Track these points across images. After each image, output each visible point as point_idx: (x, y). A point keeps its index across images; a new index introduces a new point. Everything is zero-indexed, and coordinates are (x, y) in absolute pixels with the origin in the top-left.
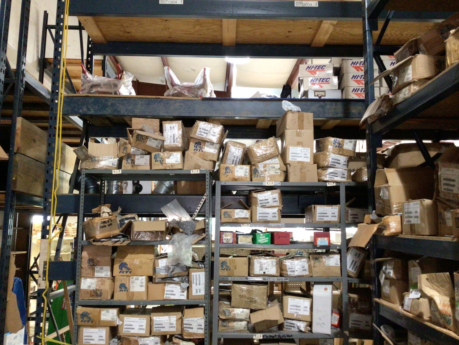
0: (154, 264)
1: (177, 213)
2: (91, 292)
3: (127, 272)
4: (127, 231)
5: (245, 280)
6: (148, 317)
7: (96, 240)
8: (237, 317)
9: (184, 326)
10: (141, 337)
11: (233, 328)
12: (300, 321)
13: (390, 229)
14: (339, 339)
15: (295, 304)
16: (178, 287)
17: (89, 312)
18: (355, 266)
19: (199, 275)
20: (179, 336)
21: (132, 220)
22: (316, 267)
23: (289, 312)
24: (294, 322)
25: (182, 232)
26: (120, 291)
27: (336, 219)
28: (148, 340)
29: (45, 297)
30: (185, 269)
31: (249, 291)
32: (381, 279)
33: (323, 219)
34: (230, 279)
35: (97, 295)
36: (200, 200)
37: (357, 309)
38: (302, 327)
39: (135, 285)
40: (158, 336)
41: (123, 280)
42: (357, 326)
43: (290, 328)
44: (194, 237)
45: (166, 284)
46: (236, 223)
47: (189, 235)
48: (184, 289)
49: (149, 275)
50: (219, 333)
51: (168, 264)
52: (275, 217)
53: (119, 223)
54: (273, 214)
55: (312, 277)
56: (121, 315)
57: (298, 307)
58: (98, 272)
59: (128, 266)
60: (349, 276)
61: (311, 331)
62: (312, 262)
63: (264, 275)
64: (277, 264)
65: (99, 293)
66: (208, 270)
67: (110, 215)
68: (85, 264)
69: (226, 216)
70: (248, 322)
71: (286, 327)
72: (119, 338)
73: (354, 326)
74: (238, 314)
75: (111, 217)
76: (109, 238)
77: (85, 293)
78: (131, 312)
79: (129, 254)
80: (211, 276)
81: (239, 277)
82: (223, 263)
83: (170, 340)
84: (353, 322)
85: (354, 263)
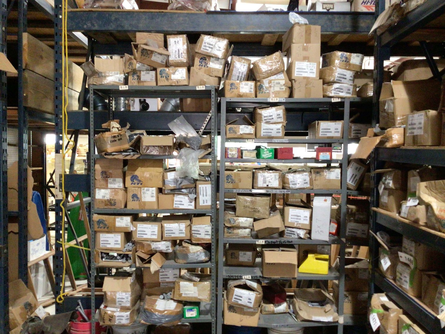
0: (163, 177)
1: (184, 129)
2: (105, 201)
3: (138, 184)
4: (136, 146)
5: (249, 192)
6: (159, 224)
7: (107, 153)
8: (241, 225)
9: (193, 232)
10: (153, 241)
11: (237, 234)
12: (300, 229)
13: (392, 140)
14: (336, 245)
15: (295, 214)
16: (187, 198)
17: (104, 219)
18: (355, 179)
19: (206, 187)
20: (188, 241)
21: (141, 136)
22: (317, 180)
23: (290, 221)
24: (294, 230)
25: (189, 147)
26: (133, 200)
27: (339, 135)
28: (160, 244)
29: (63, 207)
30: (192, 182)
31: (252, 202)
32: (380, 189)
33: (326, 135)
34: (235, 191)
35: (111, 204)
36: (206, 117)
37: (354, 219)
38: (301, 234)
39: (146, 195)
40: (169, 241)
41: (135, 191)
42: (353, 234)
43: (291, 235)
44: (201, 152)
45: (175, 195)
46: (241, 138)
47: (195, 150)
48: (192, 199)
49: (159, 187)
50: (225, 239)
51: (176, 177)
52: (279, 132)
53: (128, 138)
54: (277, 129)
55: (312, 189)
56: (134, 222)
57: (298, 216)
58: (111, 183)
59: (139, 178)
60: (348, 189)
61: (310, 238)
62: (314, 175)
63: (267, 187)
64: (279, 178)
65: (113, 202)
66: (214, 182)
67: (119, 130)
68: (98, 176)
69: (231, 131)
70: (251, 230)
71: (287, 234)
72: (134, 243)
73: (350, 234)
74: (242, 223)
75: (120, 132)
76: (120, 152)
77: (101, 202)
78: (143, 220)
79: (139, 168)
80: (217, 188)
81: (243, 189)
82: (228, 177)
83: (180, 244)
84: (350, 231)
85: (354, 176)
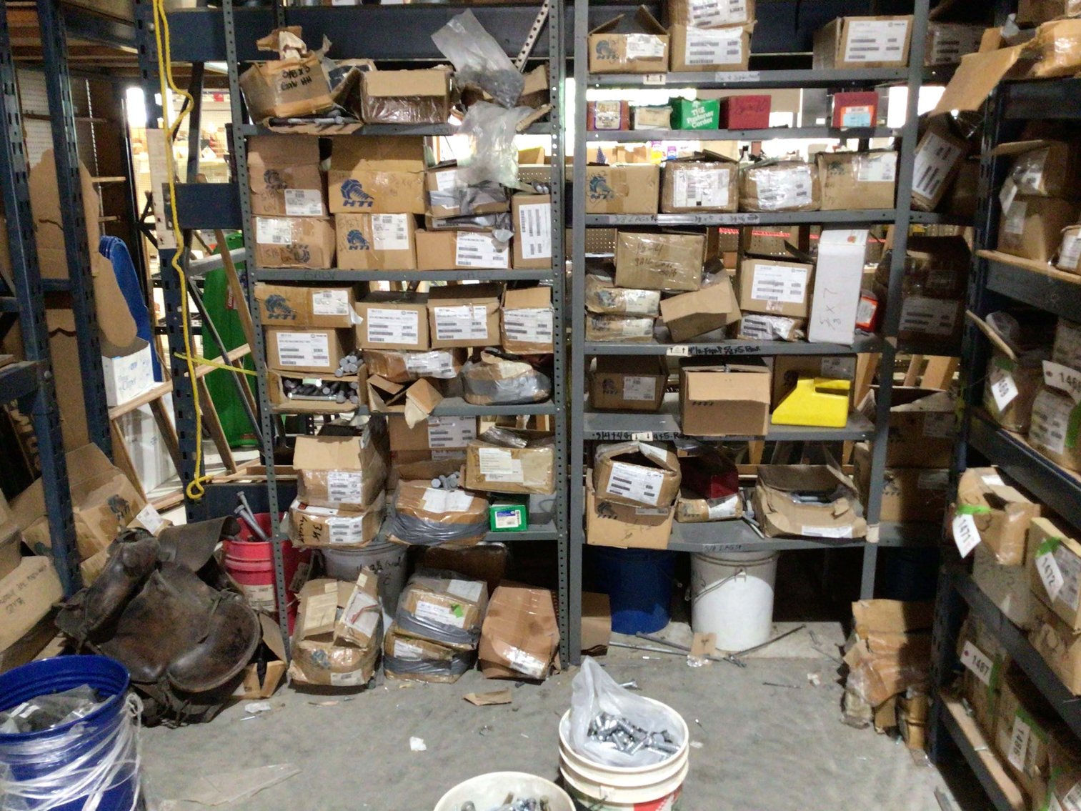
0: (425, 183)
1: (475, 49)
2: (282, 250)
3: (362, 204)
4: (351, 99)
5: (651, 222)
6: (421, 307)
7: (276, 121)
8: (629, 309)
9: (507, 327)
10: (408, 351)
11: (620, 332)
12: (779, 316)
13: (1053, 56)
14: (869, 355)
15: (770, 279)
16: (488, 240)
17: (283, 296)
18: (933, 182)
19: (537, 211)
20: (495, 350)
21: (362, 72)
22: (833, 185)
23: (754, 296)
24: (764, 319)
25: (490, 101)
26: (351, 248)
27: (897, 57)
28: (425, 359)
29: (179, 269)
30: (502, 196)
31: (657, 248)
32: (1006, 200)
33: (863, 57)
34: (612, 220)
35: (298, 259)
36: (533, 18)
37: (924, 287)
38: (783, 329)
39: (384, 234)
40: (447, 350)
41: (354, 223)
42: (920, 326)
43: (755, 332)
44: (521, 113)
45: (459, 233)
46: (631, 75)
47: (507, 109)
48: (502, 244)
49: (415, 212)
50: (587, 344)
51: (459, 183)
52: (735, 52)
53: (328, 79)
54: (730, 44)
55: (818, 210)
56: (358, 304)
57: (777, 284)
58: (293, 203)
59: (364, 189)
60: (914, 208)
61: (805, 339)
62: (823, 173)
63: (699, 209)
64: (731, 181)
65: (301, 252)
66: (557, 197)
67: (302, 56)
68: (259, 184)
69: (604, 53)
70: (655, 320)
71: (745, 331)
72: (361, 356)
73: (908, 325)
74: (631, 302)
75: (305, 60)
76: (309, 116)
77: (270, 253)
78: (382, 298)
79: (363, 161)
80: (565, 216)
81: (634, 214)
82: (596, 181)
83: (476, 359)
84: (911, 318)
85: (931, 173)
